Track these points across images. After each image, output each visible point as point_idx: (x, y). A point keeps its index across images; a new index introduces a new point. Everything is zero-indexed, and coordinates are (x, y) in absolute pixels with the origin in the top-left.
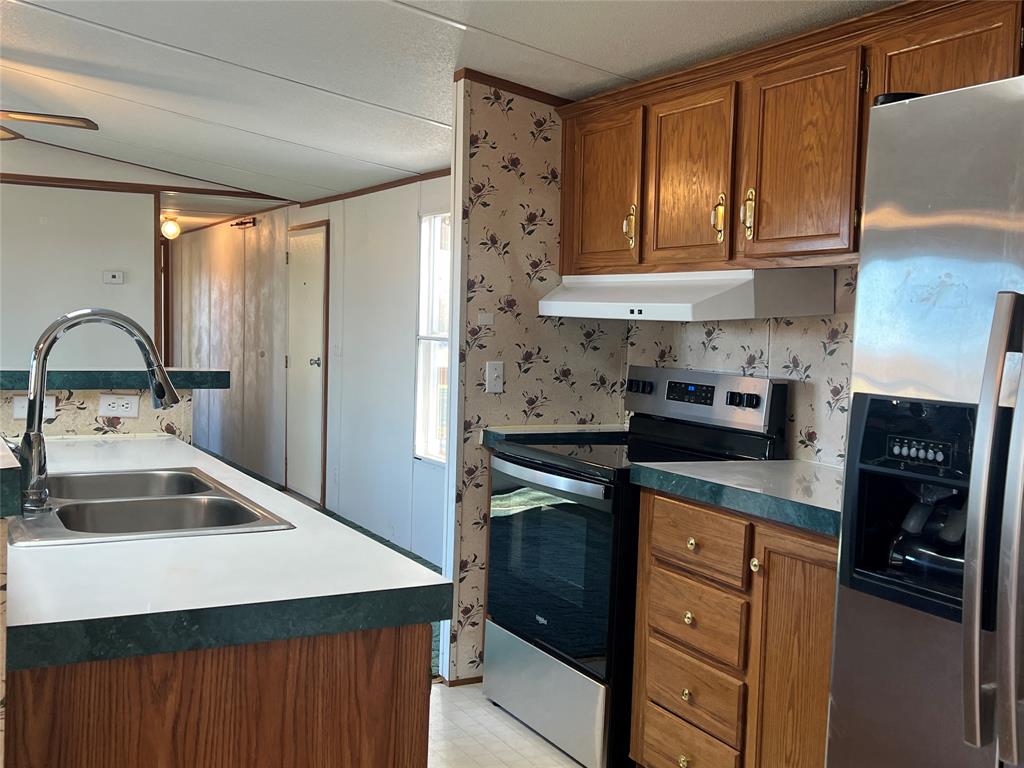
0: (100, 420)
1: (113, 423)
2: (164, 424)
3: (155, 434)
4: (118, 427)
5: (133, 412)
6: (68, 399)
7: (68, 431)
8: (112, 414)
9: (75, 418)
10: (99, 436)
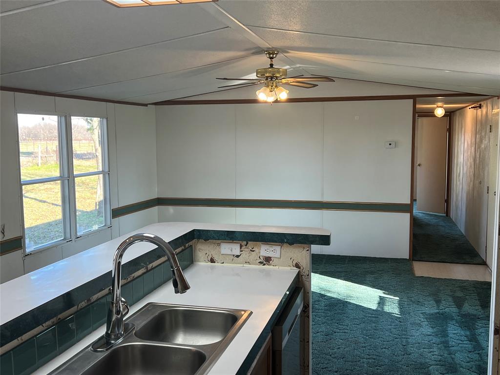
0: (261, 258)
1: (268, 260)
2: (294, 263)
3: (289, 268)
4: (271, 262)
5: (278, 255)
6: (246, 245)
7: (246, 262)
8: (267, 255)
9: (249, 256)
10: (261, 266)
